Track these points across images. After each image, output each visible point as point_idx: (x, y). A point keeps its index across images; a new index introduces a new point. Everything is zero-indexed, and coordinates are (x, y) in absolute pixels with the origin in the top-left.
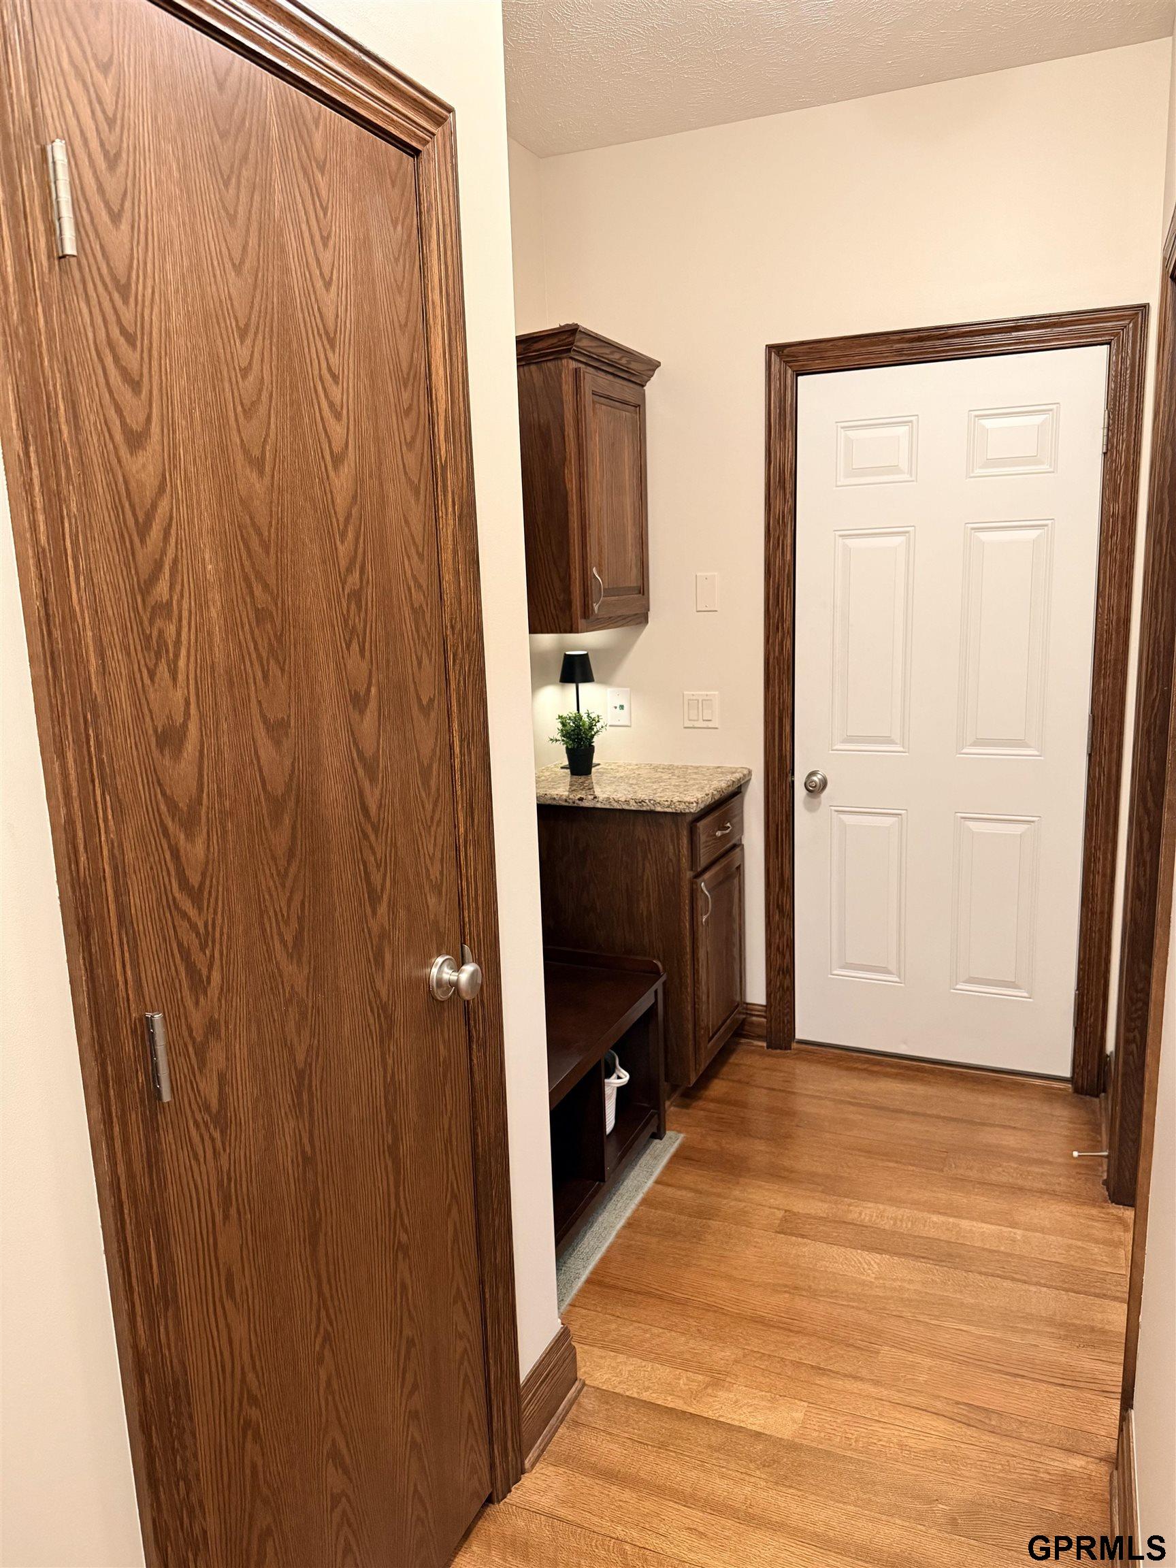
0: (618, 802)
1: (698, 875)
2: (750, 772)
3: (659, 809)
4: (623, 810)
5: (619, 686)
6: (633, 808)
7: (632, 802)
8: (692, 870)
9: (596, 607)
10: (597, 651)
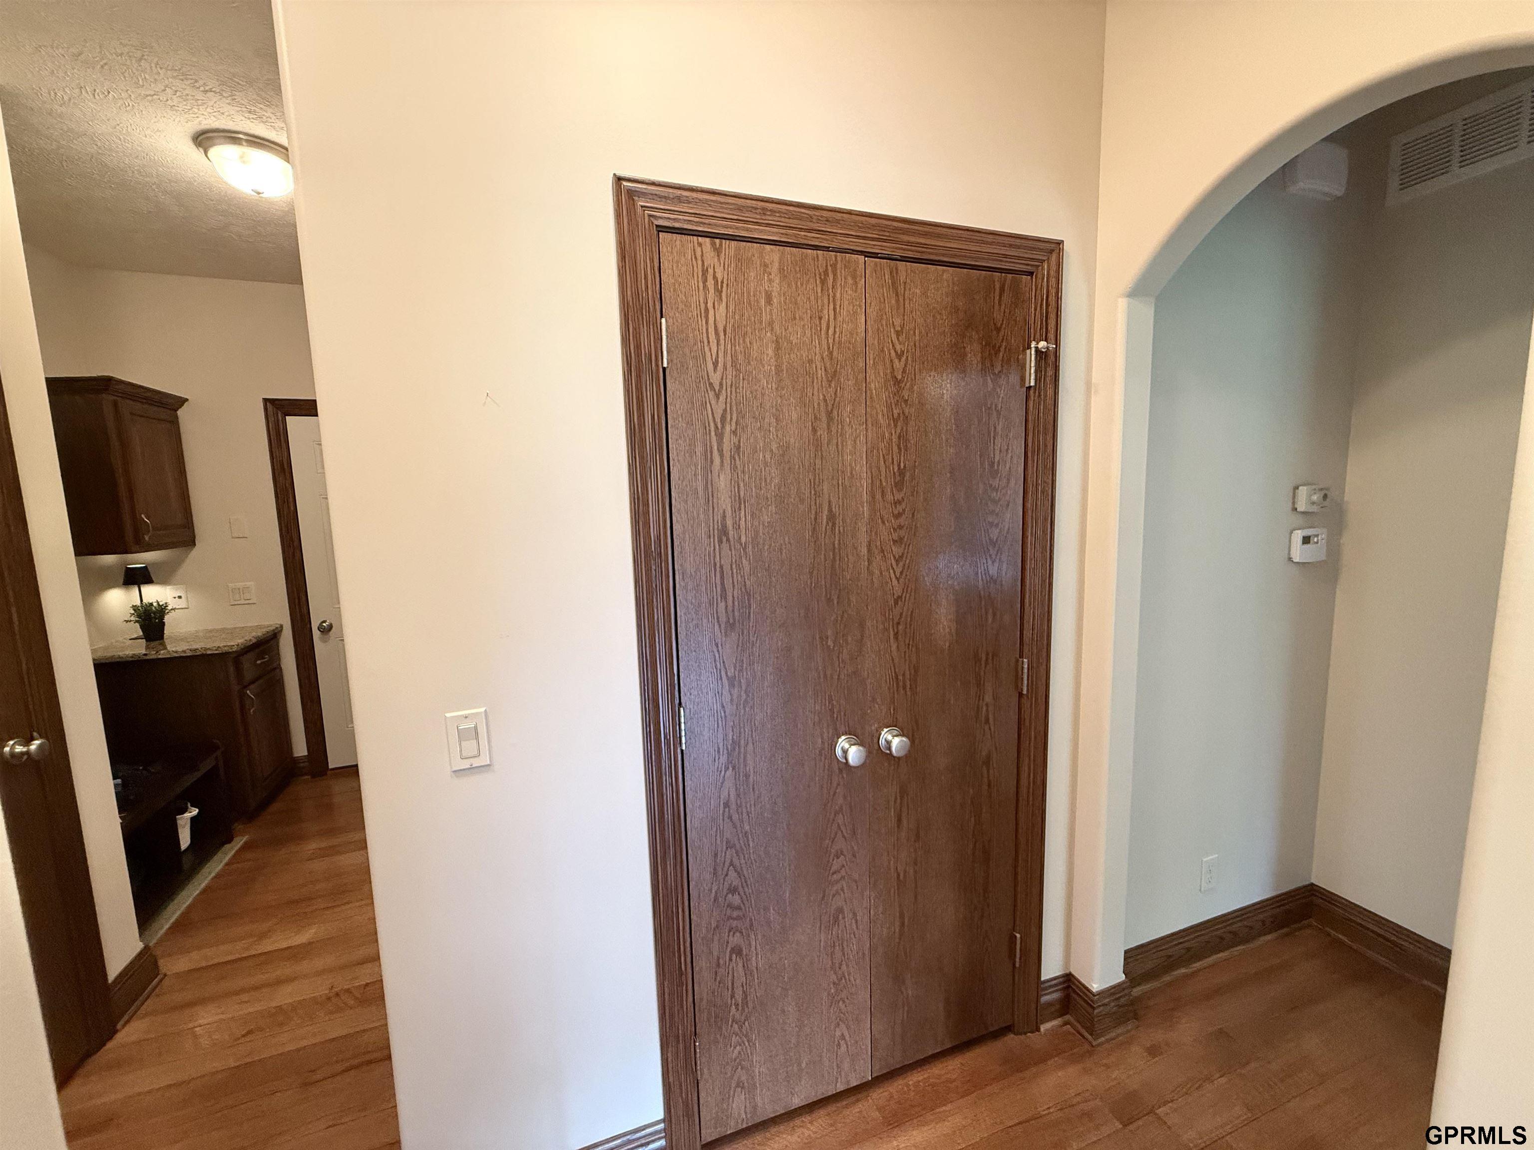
0: (176, 652)
1: (245, 687)
2: (281, 626)
3: (209, 652)
4: (181, 657)
5: (175, 585)
6: (189, 654)
7: (188, 651)
8: (238, 684)
9: (147, 538)
10: (155, 564)
